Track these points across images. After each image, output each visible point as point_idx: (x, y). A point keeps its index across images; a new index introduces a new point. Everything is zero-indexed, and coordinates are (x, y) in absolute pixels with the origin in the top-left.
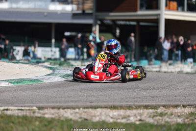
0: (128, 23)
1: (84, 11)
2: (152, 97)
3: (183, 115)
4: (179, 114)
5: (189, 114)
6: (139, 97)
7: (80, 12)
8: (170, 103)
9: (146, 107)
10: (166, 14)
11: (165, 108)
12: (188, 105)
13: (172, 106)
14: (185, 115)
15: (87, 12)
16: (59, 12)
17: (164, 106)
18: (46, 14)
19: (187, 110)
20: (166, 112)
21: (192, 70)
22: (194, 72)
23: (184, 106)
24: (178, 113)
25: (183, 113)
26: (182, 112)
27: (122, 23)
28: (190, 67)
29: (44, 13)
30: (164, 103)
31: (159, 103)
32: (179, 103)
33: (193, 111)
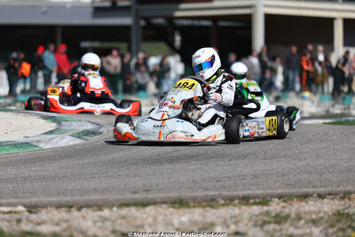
0: (196, 23)
1: (114, 4)
2: (255, 176)
3: (321, 218)
4: (314, 216)
5: (334, 214)
6: (229, 177)
7: (108, 4)
8: (291, 191)
9: (245, 200)
10: (266, 6)
11: (284, 201)
12: (330, 194)
13: (297, 197)
14: (326, 217)
15: (120, 4)
16: (68, 6)
17: (280, 197)
18: (44, 9)
19: (328, 207)
20: (287, 211)
21: (320, 109)
22: (323, 113)
23: (321, 196)
24: (310, 213)
25: (322, 214)
26: (320, 212)
27: (185, 22)
28: (316, 104)
29: (41, 7)
30: (279, 191)
31: (270, 192)
32: (310, 190)
33: (340, 208)
